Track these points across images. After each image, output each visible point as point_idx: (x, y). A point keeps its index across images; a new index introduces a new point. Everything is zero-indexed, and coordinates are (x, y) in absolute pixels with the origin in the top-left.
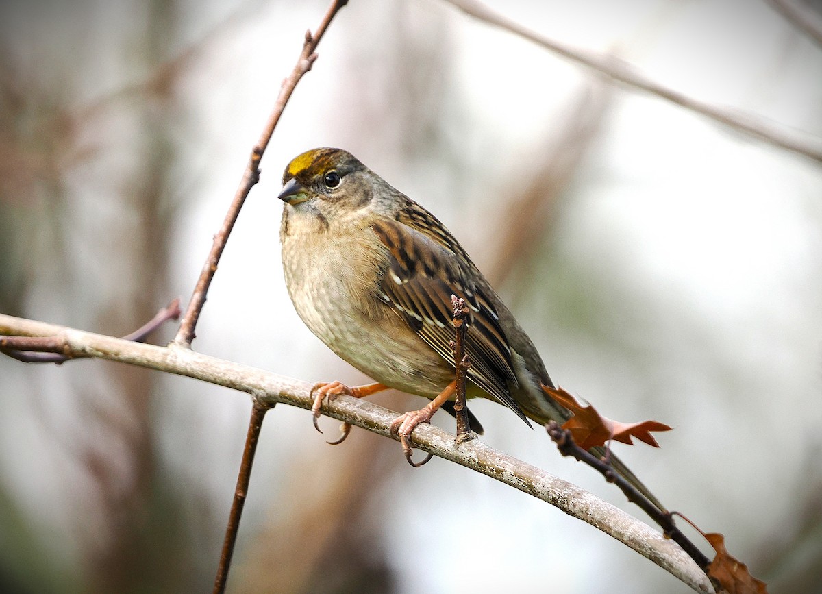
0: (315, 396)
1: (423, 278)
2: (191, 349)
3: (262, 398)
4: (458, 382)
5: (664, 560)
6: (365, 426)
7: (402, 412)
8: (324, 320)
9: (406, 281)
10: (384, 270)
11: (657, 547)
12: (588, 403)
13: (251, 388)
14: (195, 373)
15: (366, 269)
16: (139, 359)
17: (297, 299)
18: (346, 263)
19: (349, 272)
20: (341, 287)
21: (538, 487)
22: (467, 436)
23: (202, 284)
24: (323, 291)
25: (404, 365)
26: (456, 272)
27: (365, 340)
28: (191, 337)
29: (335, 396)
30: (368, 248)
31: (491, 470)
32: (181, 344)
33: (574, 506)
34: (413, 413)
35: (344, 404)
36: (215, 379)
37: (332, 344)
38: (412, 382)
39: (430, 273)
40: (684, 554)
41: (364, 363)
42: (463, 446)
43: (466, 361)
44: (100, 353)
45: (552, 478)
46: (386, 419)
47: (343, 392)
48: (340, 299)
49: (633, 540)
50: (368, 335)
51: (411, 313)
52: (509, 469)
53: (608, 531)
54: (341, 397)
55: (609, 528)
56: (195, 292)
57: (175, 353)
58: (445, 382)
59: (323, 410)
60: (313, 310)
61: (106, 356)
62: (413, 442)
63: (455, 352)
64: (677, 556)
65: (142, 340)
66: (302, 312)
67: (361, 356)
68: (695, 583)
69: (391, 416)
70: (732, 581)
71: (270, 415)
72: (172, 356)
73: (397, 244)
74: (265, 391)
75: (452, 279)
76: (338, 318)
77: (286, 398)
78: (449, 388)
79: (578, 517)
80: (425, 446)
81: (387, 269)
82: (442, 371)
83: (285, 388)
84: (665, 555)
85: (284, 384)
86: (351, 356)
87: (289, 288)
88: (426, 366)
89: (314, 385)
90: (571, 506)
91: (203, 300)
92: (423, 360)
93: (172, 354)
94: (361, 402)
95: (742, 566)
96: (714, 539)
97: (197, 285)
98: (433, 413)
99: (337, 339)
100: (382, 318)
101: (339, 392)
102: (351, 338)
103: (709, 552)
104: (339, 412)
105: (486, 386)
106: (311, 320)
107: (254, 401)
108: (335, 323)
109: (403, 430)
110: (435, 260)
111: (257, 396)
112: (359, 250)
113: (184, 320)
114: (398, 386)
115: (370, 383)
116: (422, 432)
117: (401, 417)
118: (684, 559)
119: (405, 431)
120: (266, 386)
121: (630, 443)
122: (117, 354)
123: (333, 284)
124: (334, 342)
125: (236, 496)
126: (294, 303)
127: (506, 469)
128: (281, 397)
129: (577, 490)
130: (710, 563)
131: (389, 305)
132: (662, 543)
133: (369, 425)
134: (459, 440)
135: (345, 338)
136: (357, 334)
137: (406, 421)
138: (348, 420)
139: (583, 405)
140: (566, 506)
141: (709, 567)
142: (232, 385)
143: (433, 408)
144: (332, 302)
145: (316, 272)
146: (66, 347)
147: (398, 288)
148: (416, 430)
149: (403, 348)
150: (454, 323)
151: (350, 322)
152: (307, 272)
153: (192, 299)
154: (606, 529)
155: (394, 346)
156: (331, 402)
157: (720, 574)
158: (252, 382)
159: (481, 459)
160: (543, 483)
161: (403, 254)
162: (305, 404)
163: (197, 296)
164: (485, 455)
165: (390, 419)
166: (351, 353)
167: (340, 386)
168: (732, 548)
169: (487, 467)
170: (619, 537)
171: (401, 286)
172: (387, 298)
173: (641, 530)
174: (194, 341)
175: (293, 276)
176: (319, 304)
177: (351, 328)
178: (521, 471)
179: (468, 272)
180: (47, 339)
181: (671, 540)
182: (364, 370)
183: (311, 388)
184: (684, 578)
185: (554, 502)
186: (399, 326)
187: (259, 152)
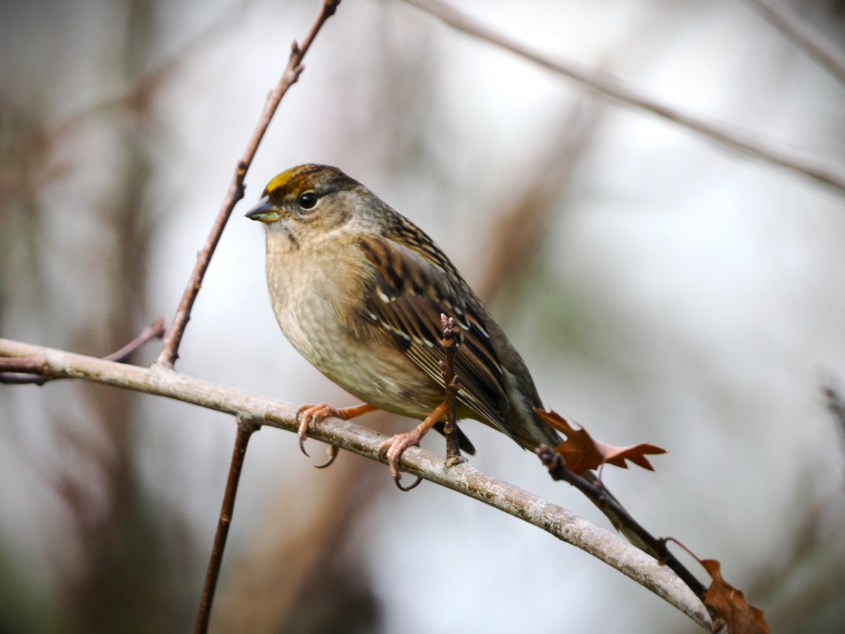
0: (302, 418)
1: (411, 295)
2: (173, 369)
3: (248, 420)
4: (447, 404)
5: (659, 587)
6: (352, 448)
7: (389, 434)
8: (310, 339)
9: (393, 299)
10: (369, 288)
11: (652, 574)
12: (580, 426)
13: (235, 410)
14: (179, 395)
15: (352, 286)
16: (121, 380)
17: (282, 318)
18: (329, 281)
19: (333, 290)
20: (326, 305)
21: (530, 512)
22: (457, 459)
23: (186, 302)
24: (307, 310)
25: (392, 386)
26: (445, 290)
27: (352, 360)
28: (174, 358)
29: (321, 419)
30: (352, 265)
31: (482, 495)
32: (164, 364)
33: (567, 531)
34: (402, 436)
35: (331, 426)
36: (199, 401)
37: (318, 365)
38: (400, 403)
39: (418, 290)
40: (679, 581)
41: (351, 384)
42: (453, 470)
43: (456, 382)
44: (81, 374)
45: (544, 503)
46: (374, 442)
47: (330, 414)
48: (326, 318)
49: (627, 567)
50: (355, 355)
51: (399, 332)
52: (500, 493)
53: (601, 557)
54: (329, 420)
55: (603, 554)
56: (178, 311)
57: (158, 374)
58: (434, 403)
59: (310, 433)
60: (297, 329)
61: (86, 377)
62: (401, 465)
63: (445, 373)
64: (672, 583)
65: (125, 360)
66: (288, 332)
67: (349, 377)
68: (691, 611)
69: (380, 439)
70: (729, 609)
71: (255, 437)
72: (154, 377)
73: (384, 261)
74: (250, 412)
75: (441, 296)
76: (324, 337)
77: (271, 420)
78: (439, 409)
79: (572, 543)
80: (414, 470)
81: (374, 286)
82: (431, 392)
83: (270, 409)
84: (660, 582)
85: (269, 406)
86: (338, 376)
87: (273, 306)
88: (414, 386)
89: (300, 406)
90: (564, 530)
91: (186, 319)
92: (411, 380)
93: (155, 374)
94: (348, 424)
95: (739, 594)
96: (711, 566)
97: (181, 305)
98: (422, 435)
99: (323, 359)
100: (369, 337)
101: (326, 414)
102: (337, 358)
103: (705, 579)
104: (326, 435)
105: (478, 407)
106: (296, 339)
107: (239, 424)
108: (321, 342)
109: (392, 453)
110: (423, 276)
111: (242, 418)
112: (343, 267)
113: (168, 340)
114: (387, 408)
115: (357, 404)
116: (411, 455)
117: (390, 440)
118: (679, 586)
119: (394, 454)
120: (252, 408)
121: (625, 466)
122: (98, 375)
123: (318, 302)
124: (320, 362)
125: (221, 522)
126: (279, 322)
127: (497, 493)
128: (266, 419)
129: (571, 515)
130: (706, 591)
131: (377, 324)
132: (657, 570)
133: (357, 448)
134: (449, 463)
135: (331, 358)
136: (344, 355)
137: (394, 444)
138: (335, 443)
139: (575, 428)
140: (558, 532)
141: (705, 594)
142: (216, 407)
143: (423, 431)
144: (317, 321)
145: (299, 290)
146: (46, 368)
147: (386, 307)
148: (405, 453)
149: (391, 368)
150: (443, 342)
151: (336, 342)
152: (289, 290)
153: (175, 318)
154: (600, 555)
155: (382, 367)
156: (317, 424)
157: (716, 601)
158: (237, 404)
159: (472, 483)
160: (535, 507)
161: (391, 271)
162: (291, 427)
163: (181, 316)
164: (476, 479)
165: (378, 443)
166: (338, 373)
167: (328, 408)
168: (727, 574)
169: (478, 492)
170: (613, 563)
171: (389, 305)
172: (374, 317)
173: (636, 556)
174: (178, 362)
175: (277, 294)
176: (304, 323)
177: (338, 347)
178: (512, 495)
179: (458, 289)
180: (26, 360)
181: (666, 567)
182: (351, 391)
183: (297, 410)
184: (679, 606)
185: (547, 527)
186: (387, 346)
187: (244, 167)
